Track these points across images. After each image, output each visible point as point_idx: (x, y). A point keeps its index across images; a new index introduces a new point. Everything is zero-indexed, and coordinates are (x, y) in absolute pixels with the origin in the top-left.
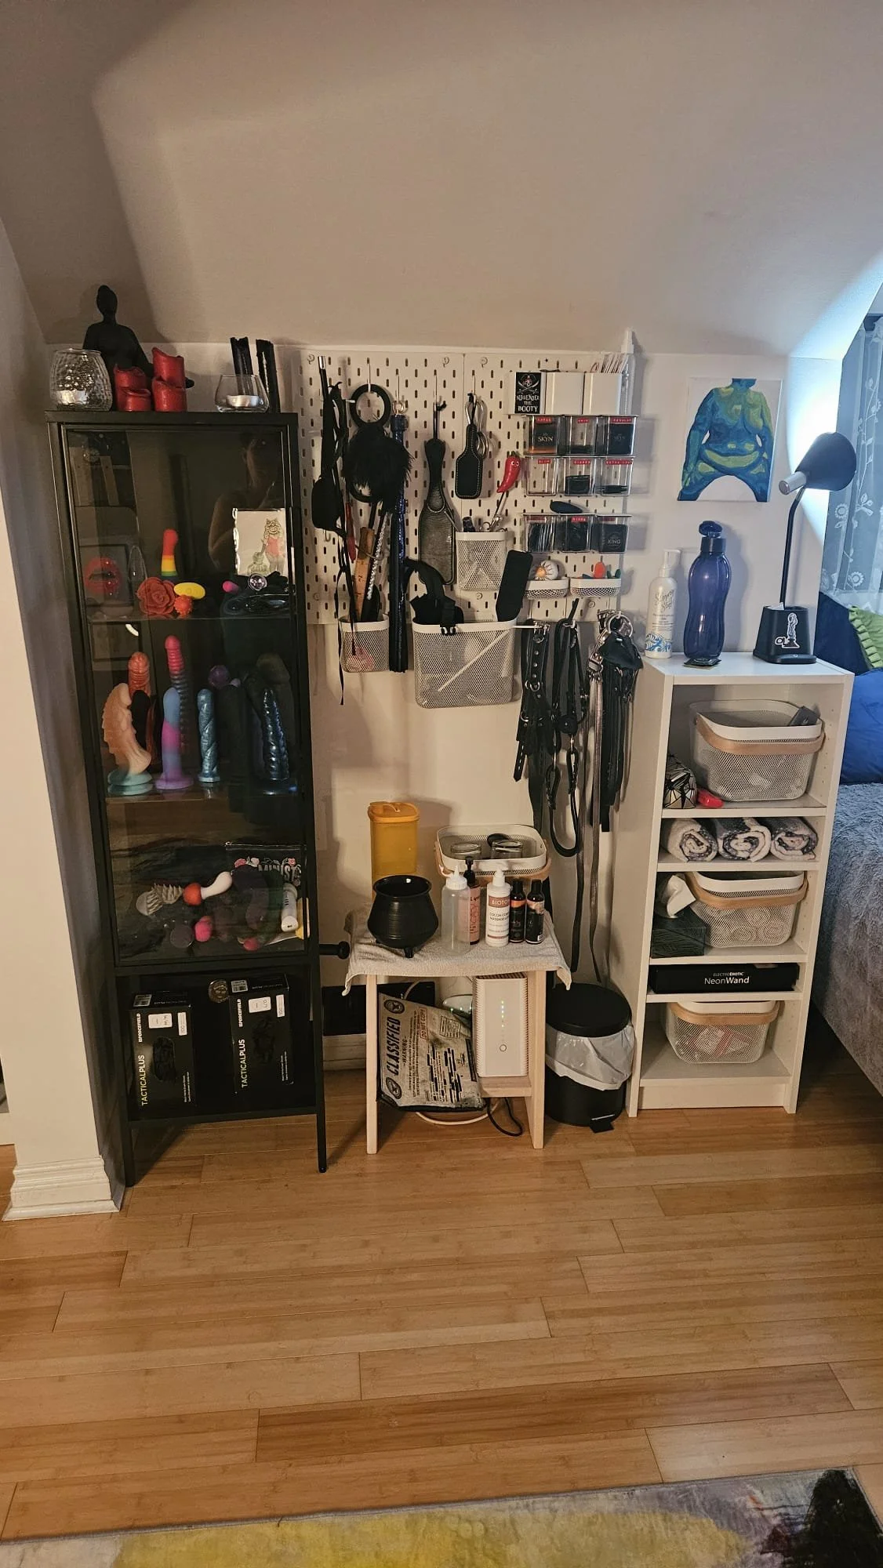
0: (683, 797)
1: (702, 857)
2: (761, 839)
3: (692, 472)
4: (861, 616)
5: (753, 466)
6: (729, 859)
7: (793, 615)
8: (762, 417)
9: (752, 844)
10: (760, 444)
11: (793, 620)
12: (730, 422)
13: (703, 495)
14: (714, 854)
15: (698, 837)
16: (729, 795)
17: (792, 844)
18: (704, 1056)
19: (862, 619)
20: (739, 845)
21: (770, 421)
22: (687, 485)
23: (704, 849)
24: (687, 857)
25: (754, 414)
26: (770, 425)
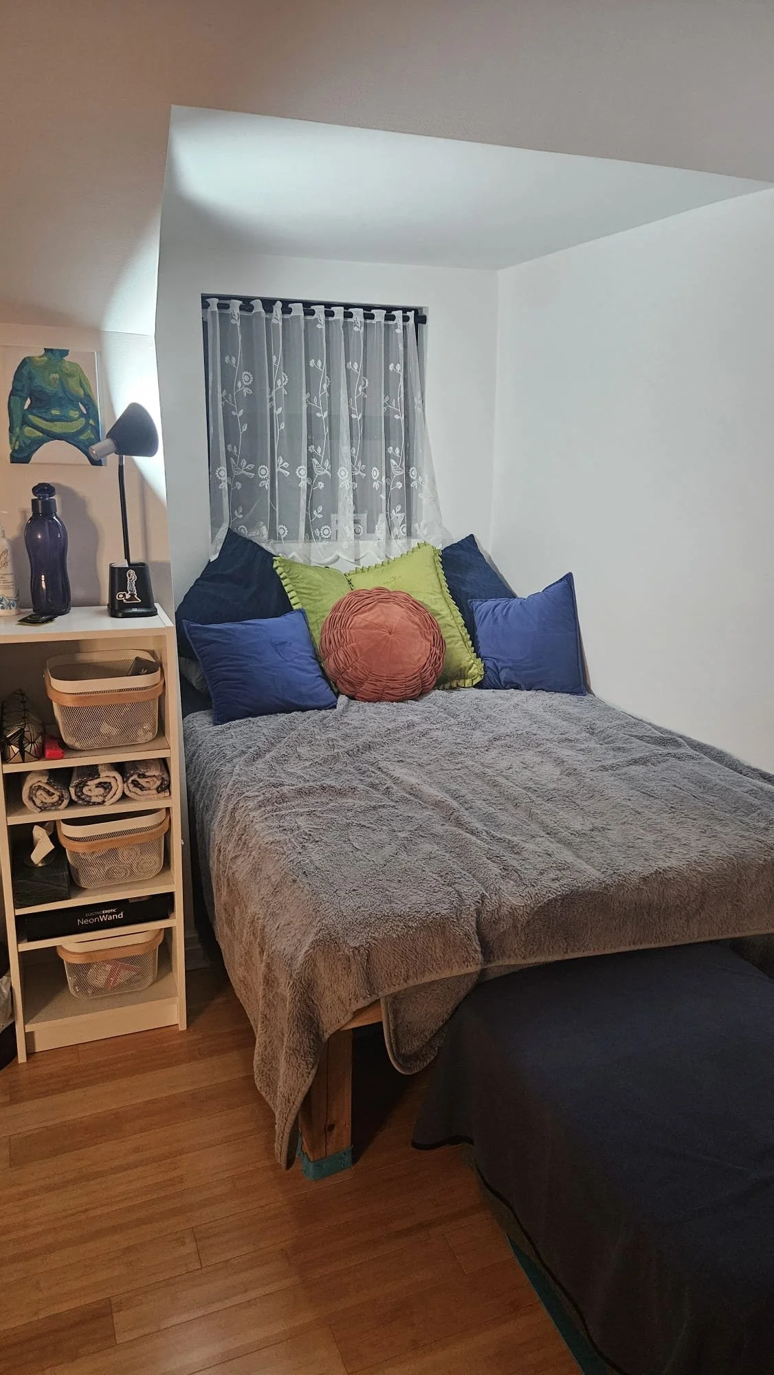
0: (22, 751)
1: (55, 806)
2: (113, 784)
3: (18, 437)
4: (283, 565)
5: (81, 432)
6: (85, 805)
7: (132, 572)
8: (82, 386)
9: (105, 788)
10: (85, 412)
11: (132, 576)
12: (50, 389)
13: (35, 458)
14: (66, 802)
15: (48, 787)
16: (77, 745)
17: (147, 784)
18: (97, 990)
19: (283, 567)
20: (92, 789)
21: (91, 390)
22: (16, 448)
23: (56, 798)
24: (40, 808)
25: (73, 383)
26: (90, 394)
